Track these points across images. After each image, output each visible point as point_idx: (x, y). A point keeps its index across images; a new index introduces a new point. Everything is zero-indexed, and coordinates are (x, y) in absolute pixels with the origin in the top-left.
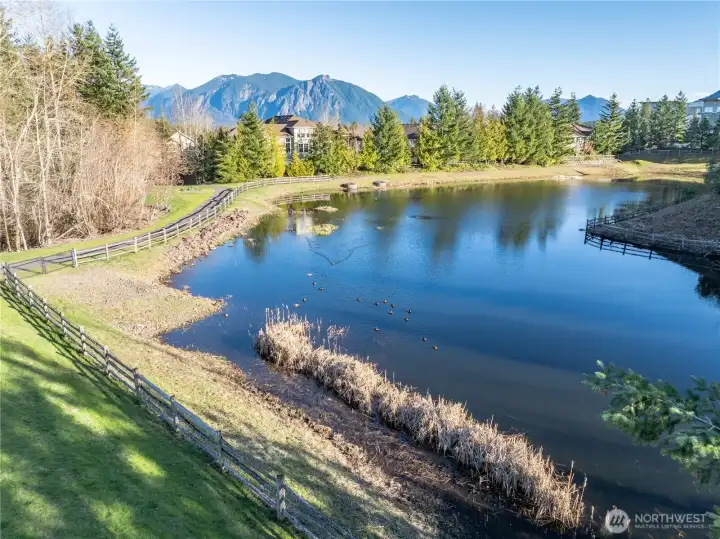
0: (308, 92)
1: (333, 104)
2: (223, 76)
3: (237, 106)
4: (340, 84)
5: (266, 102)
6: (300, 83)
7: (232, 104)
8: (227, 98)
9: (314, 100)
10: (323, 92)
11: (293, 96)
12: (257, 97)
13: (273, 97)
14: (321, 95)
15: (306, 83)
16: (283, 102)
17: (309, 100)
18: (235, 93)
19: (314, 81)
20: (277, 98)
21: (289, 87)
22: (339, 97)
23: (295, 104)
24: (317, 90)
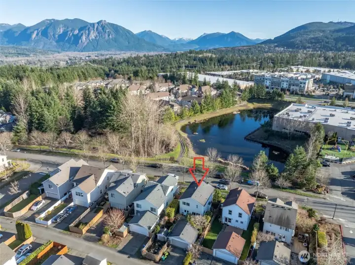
0: (95, 29)
1: (109, 36)
2: (47, 20)
3: (57, 36)
4: (112, 25)
5: (73, 34)
6: (91, 24)
7: (54, 35)
8: (51, 32)
9: (98, 33)
10: (103, 29)
11: (87, 31)
12: (68, 32)
13: (76, 32)
14: (102, 31)
15: (94, 24)
16: (82, 34)
17: (96, 34)
18: (54, 29)
19: (98, 23)
20: (79, 32)
21: (85, 27)
22: (112, 32)
23: (88, 36)
24: (100, 28)
